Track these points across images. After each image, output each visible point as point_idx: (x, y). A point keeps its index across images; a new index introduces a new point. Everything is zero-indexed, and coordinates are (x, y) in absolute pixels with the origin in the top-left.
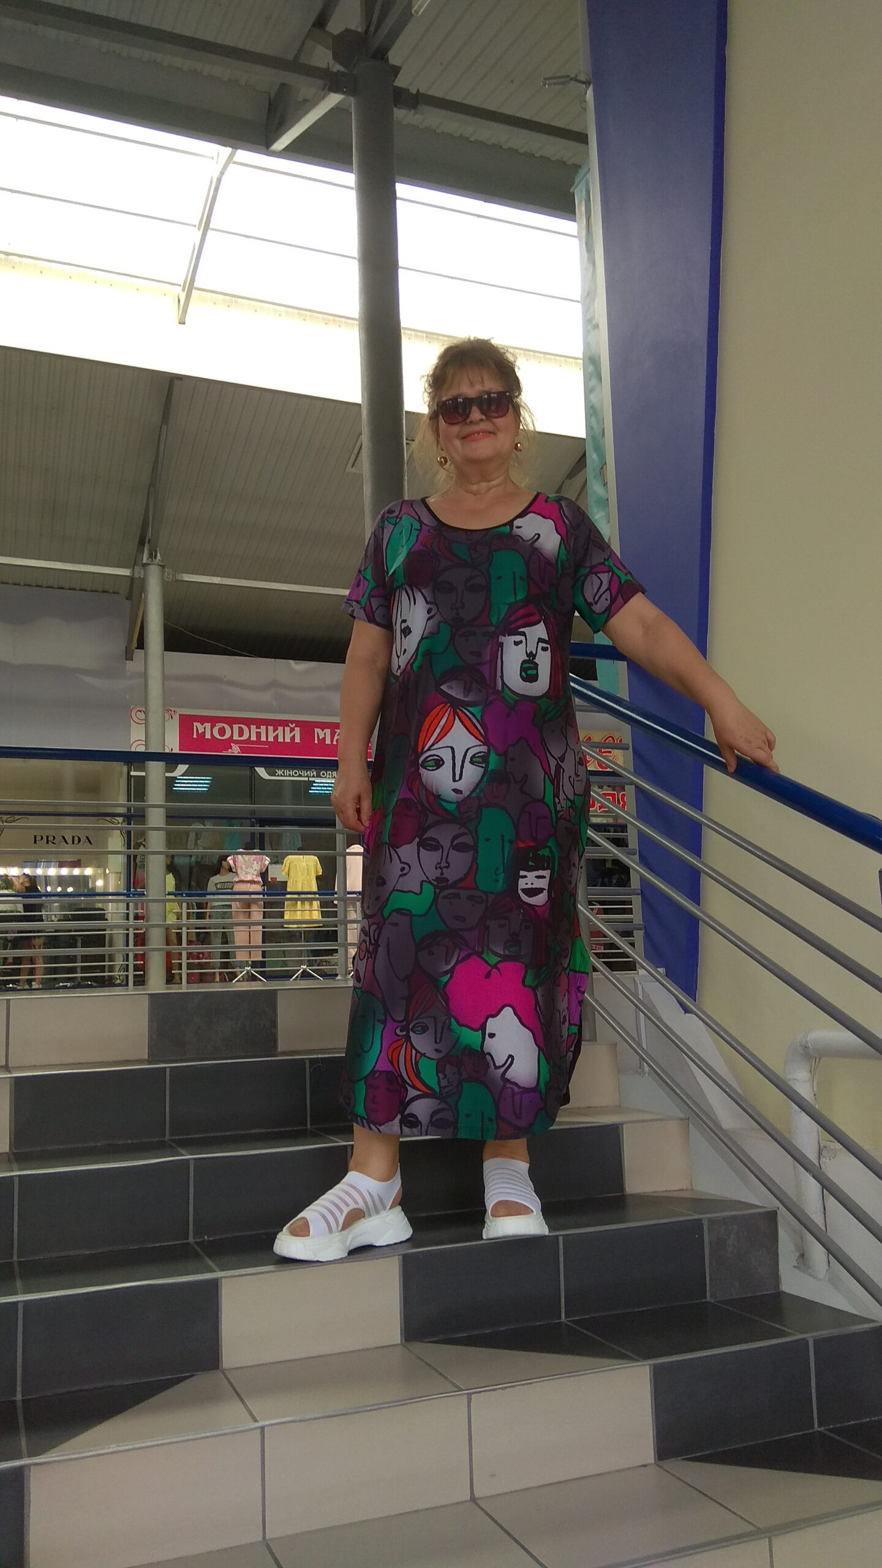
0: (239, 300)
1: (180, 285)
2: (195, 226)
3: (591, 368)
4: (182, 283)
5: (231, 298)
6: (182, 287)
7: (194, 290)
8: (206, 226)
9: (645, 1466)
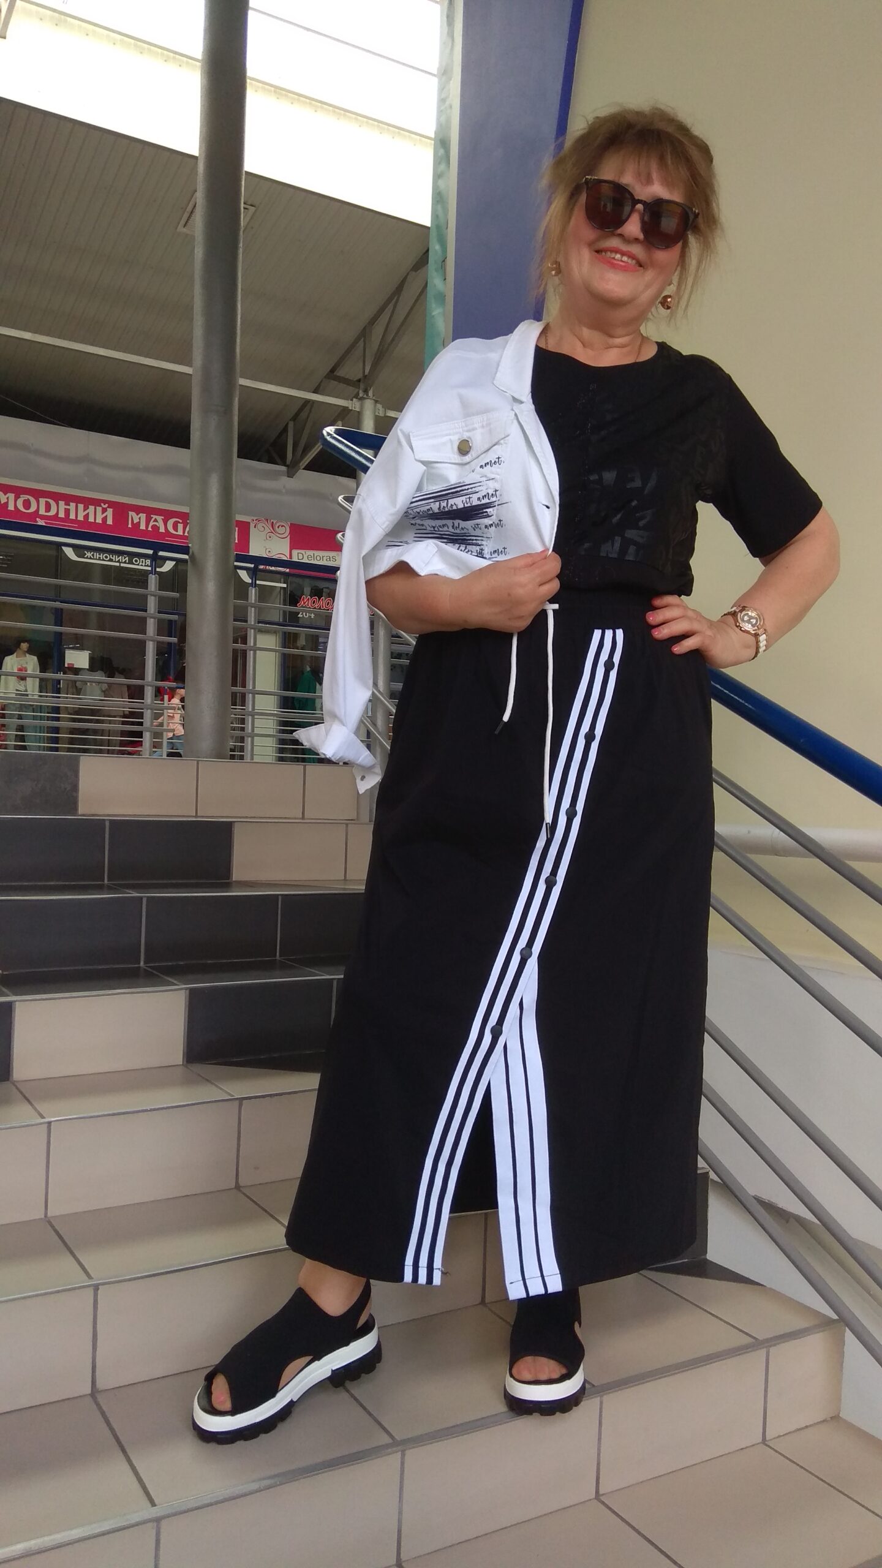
3: (442, 152)
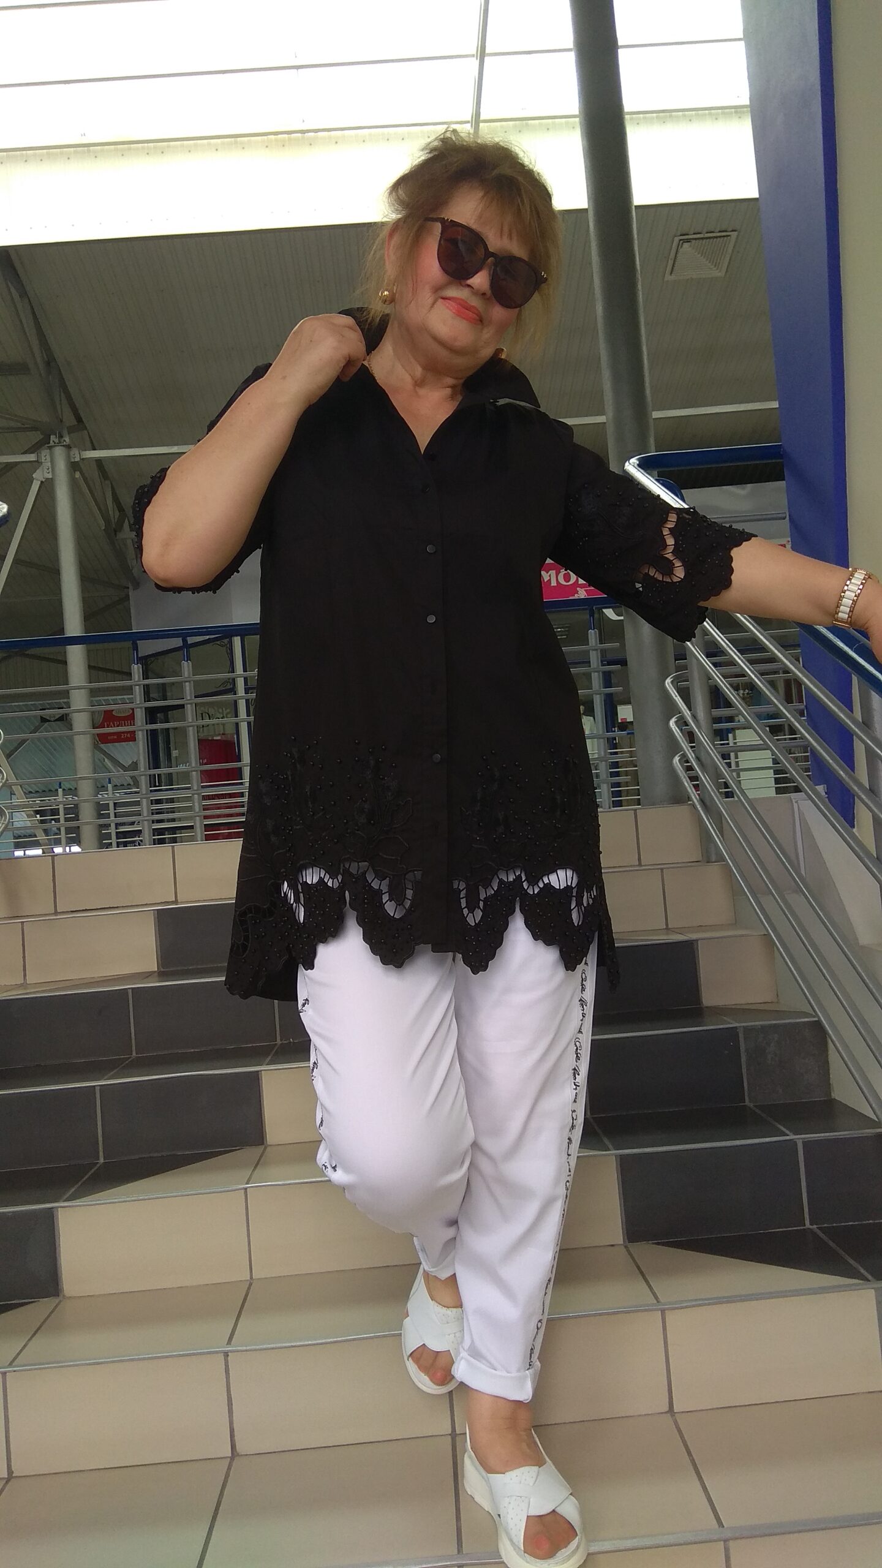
0: (530, 122)
1: (468, 122)
2: (473, 56)
4: (469, 119)
5: (521, 122)
6: (469, 125)
7: (481, 125)
8: (482, 54)
9: (612, 1245)
